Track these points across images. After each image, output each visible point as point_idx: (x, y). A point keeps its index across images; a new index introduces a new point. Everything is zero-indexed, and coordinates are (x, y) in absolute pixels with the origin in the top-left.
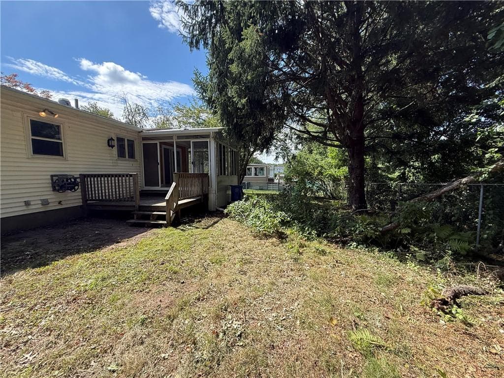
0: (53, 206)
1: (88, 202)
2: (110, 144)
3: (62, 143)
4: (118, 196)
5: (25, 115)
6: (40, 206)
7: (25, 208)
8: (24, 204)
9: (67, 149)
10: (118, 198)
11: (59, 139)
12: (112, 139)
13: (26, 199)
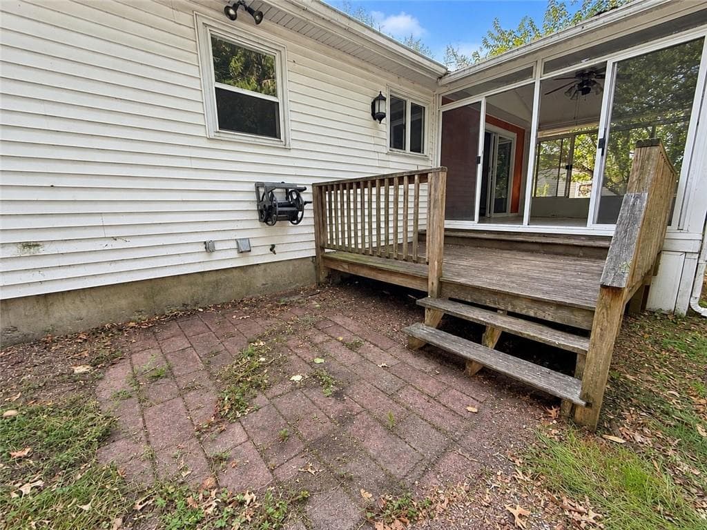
0: (260, 256)
1: (326, 250)
2: (377, 111)
3: (278, 103)
4: (383, 238)
5: (200, 21)
6: (235, 254)
7: (203, 257)
8: (202, 248)
9: (289, 119)
10: (383, 244)
11: (274, 93)
12: (381, 98)
13: (207, 238)
